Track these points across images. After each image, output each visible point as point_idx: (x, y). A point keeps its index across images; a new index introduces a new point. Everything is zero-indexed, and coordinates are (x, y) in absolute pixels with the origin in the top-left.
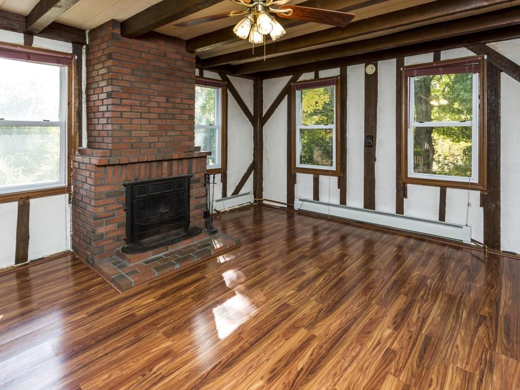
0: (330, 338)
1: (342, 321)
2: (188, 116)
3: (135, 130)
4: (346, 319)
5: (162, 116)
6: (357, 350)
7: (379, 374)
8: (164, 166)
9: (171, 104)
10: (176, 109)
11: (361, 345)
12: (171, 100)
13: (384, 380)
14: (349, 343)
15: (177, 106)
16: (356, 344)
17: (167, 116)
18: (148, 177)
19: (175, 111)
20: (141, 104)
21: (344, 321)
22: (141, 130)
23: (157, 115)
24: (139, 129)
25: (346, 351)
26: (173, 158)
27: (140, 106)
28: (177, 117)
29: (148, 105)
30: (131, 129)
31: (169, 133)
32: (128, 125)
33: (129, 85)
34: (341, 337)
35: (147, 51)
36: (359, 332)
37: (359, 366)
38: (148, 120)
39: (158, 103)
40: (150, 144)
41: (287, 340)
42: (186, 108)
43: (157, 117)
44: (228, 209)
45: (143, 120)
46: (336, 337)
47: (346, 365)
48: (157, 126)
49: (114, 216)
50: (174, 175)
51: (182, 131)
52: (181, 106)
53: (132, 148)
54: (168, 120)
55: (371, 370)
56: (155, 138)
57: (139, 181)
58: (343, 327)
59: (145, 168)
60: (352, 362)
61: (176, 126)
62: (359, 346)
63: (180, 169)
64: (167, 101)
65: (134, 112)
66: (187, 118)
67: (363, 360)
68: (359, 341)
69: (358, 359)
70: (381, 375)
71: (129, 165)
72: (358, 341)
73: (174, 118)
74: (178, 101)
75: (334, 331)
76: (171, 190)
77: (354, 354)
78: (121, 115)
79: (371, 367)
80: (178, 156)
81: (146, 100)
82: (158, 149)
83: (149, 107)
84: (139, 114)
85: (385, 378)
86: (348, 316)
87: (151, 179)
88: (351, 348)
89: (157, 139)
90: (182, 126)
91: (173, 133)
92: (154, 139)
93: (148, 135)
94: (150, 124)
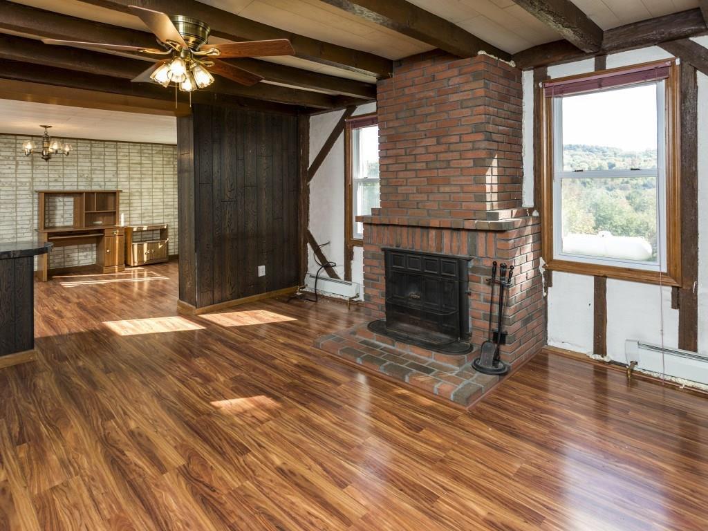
0: (149, 488)
1: (173, 511)
2: (472, 161)
3: (401, 186)
4: (174, 519)
5: (431, 165)
6: (106, 512)
7: (51, 523)
8: (430, 235)
9: (444, 146)
10: (452, 151)
11: (109, 521)
12: (443, 140)
13: (41, 524)
14: (124, 506)
15: (452, 147)
16: (116, 515)
17: (438, 165)
18: (411, 247)
19: (449, 156)
20: (406, 152)
21: (171, 514)
22: (406, 185)
23: (424, 164)
24: (405, 184)
25: (113, 499)
26: (431, 225)
27: (406, 155)
28: (453, 164)
29: (414, 153)
30: (397, 184)
31: (442, 189)
32: (395, 180)
33: (393, 133)
34: (142, 501)
35: (411, 84)
36: (134, 527)
37: (82, 505)
38: (414, 172)
39: (426, 147)
40: (418, 203)
41: (175, 447)
42: (468, 148)
43: (425, 167)
44: (685, 383)
45: (408, 173)
46: (145, 495)
47: (94, 493)
48: (426, 179)
49: (378, 281)
50: (445, 252)
51: (461, 186)
52: (460, 147)
53: (399, 207)
54: (440, 171)
55: (66, 517)
56: (423, 195)
57: (400, 248)
58: (158, 508)
59: (408, 233)
60: (94, 500)
61: (452, 178)
62: (108, 517)
63: (454, 244)
64: (438, 143)
65: (399, 163)
66: (471, 165)
67: (85, 513)
68: (117, 520)
69: (92, 508)
70: (49, 524)
71: (390, 227)
72: (118, 518)
73: (448, 167)
74: (455, 139)
75: (158, 495)
76: (436, 273)
77: (103, 506)
78: (387, 168)
79: (68, 517)
80: (438, 224)
81: (411, 146)
82: (428, 211)
83: (415, 155)
84: (404, 165)
85: (41, 527)
86: (179, 524)
87: (414, 250)
88: (114, 507)
89: (426, 197)
90: (463, 178)
91: (447, 189)
92: (422, 197)
93: (415, 192)
94: (416, 177)
